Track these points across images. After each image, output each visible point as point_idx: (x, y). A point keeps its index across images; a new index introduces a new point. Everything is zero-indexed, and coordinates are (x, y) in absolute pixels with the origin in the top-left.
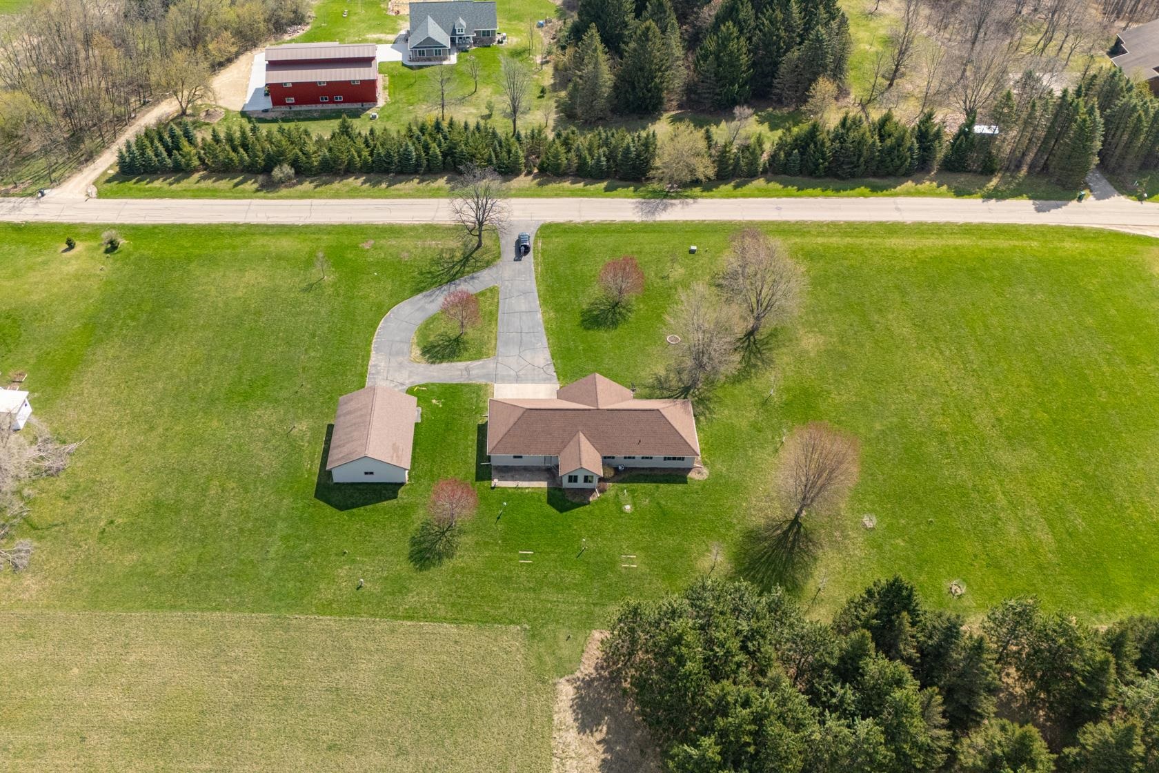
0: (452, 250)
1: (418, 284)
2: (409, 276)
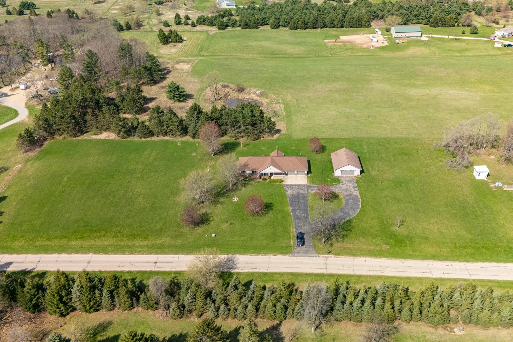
0: (337, 241)
1: (350, 225)
2: (356, 229)
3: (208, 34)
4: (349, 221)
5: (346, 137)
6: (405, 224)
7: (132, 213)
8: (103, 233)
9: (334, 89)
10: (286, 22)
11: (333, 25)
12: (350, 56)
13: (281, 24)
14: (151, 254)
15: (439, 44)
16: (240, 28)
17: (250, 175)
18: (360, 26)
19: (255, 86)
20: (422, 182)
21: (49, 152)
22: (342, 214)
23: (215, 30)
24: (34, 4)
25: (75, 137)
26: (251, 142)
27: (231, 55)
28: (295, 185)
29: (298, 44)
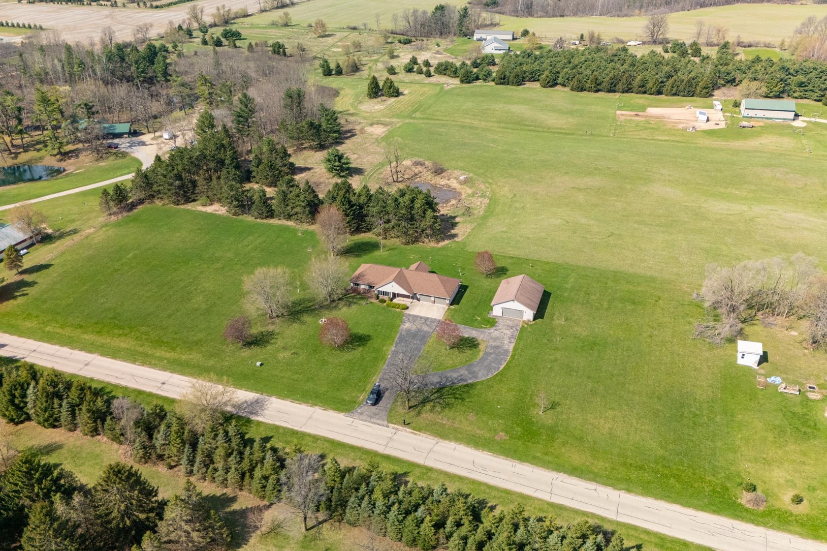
0: (431, 411)
1: (468, 392)
2: (473, 400)
3: (442, 88)
4: (470, 386)
5: (552, 260)
6: (559, 409)
7: (179, 313)
8: (127, 330)
9: (582, 186)
10: (568, 79)
11: (643, 89)
12: (646, 139)
13: (559, 82)
14: (165, 371)
15: (822, 135)
16: (493, 83)
17: (366, 292)
18: (691, 94)
19: (462, 169)
20: (632, 350)
21: (135, 219)
22: (466, 373)
23: (454, 83)
24: (239, 33)
25: (178, 205)
26: (402, 246)
27: (454, 121)
28: (421, 318)
29: (571, 113)
